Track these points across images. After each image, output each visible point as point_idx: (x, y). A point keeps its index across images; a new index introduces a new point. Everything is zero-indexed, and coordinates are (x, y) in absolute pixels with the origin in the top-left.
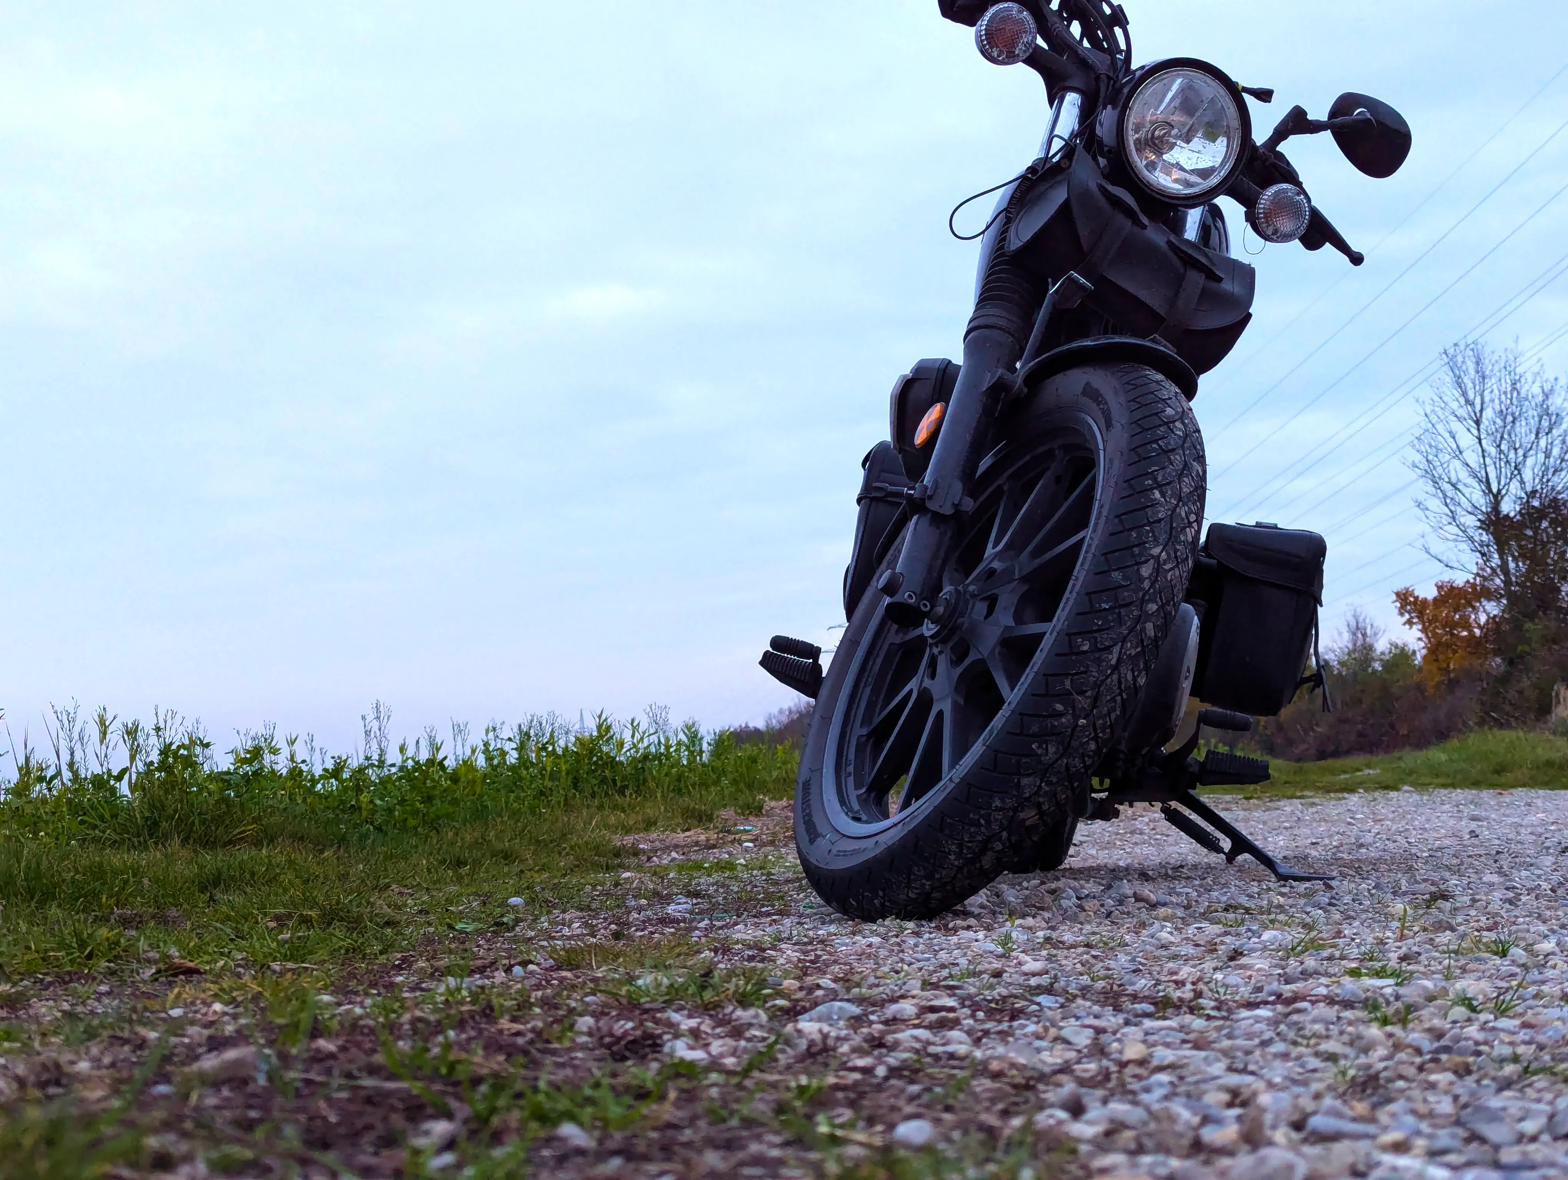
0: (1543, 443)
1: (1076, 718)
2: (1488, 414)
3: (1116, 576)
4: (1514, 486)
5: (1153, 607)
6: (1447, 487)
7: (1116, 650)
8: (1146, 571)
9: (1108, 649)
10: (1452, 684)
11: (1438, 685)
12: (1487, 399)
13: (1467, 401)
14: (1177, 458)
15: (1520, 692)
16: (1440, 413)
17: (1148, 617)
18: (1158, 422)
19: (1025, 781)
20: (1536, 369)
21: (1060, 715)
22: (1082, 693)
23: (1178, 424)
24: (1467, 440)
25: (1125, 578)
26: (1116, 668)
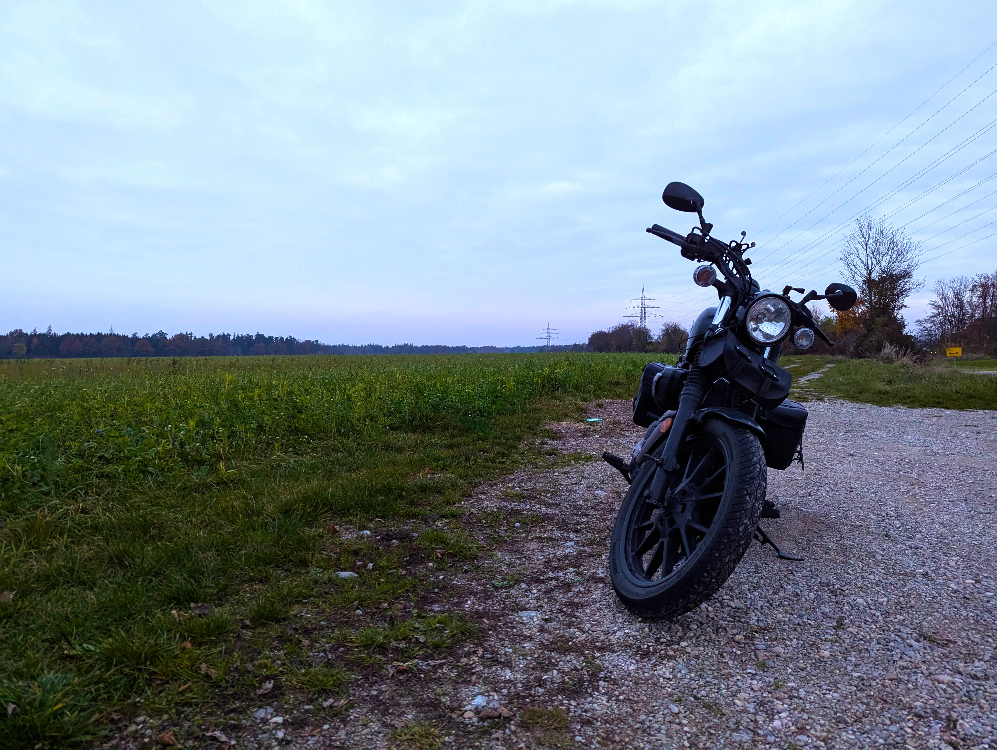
0: (890, 253)
1: (712, 579)
2: (871, 241)
3: (730, 530)
4: (877, 267)
5: (743, 542)
6: (852, 267)
7: (728, 558)
8: (741, 529)
9: (725, 557)
10: (846, 333)
11: (841, 333)
12: (871, 236)
13: (863, 237)
14: (756, 482)
15: (871, 341)
16: (852, 240)
17: (741, 546)
18: (750, 464)
19: (691, 596)
20: (891, 226)
21: (706, 577)
22: (714, 571)
23: (758, 465)
24: (862, 252)
25: (733, 531)
26: (727, 563)
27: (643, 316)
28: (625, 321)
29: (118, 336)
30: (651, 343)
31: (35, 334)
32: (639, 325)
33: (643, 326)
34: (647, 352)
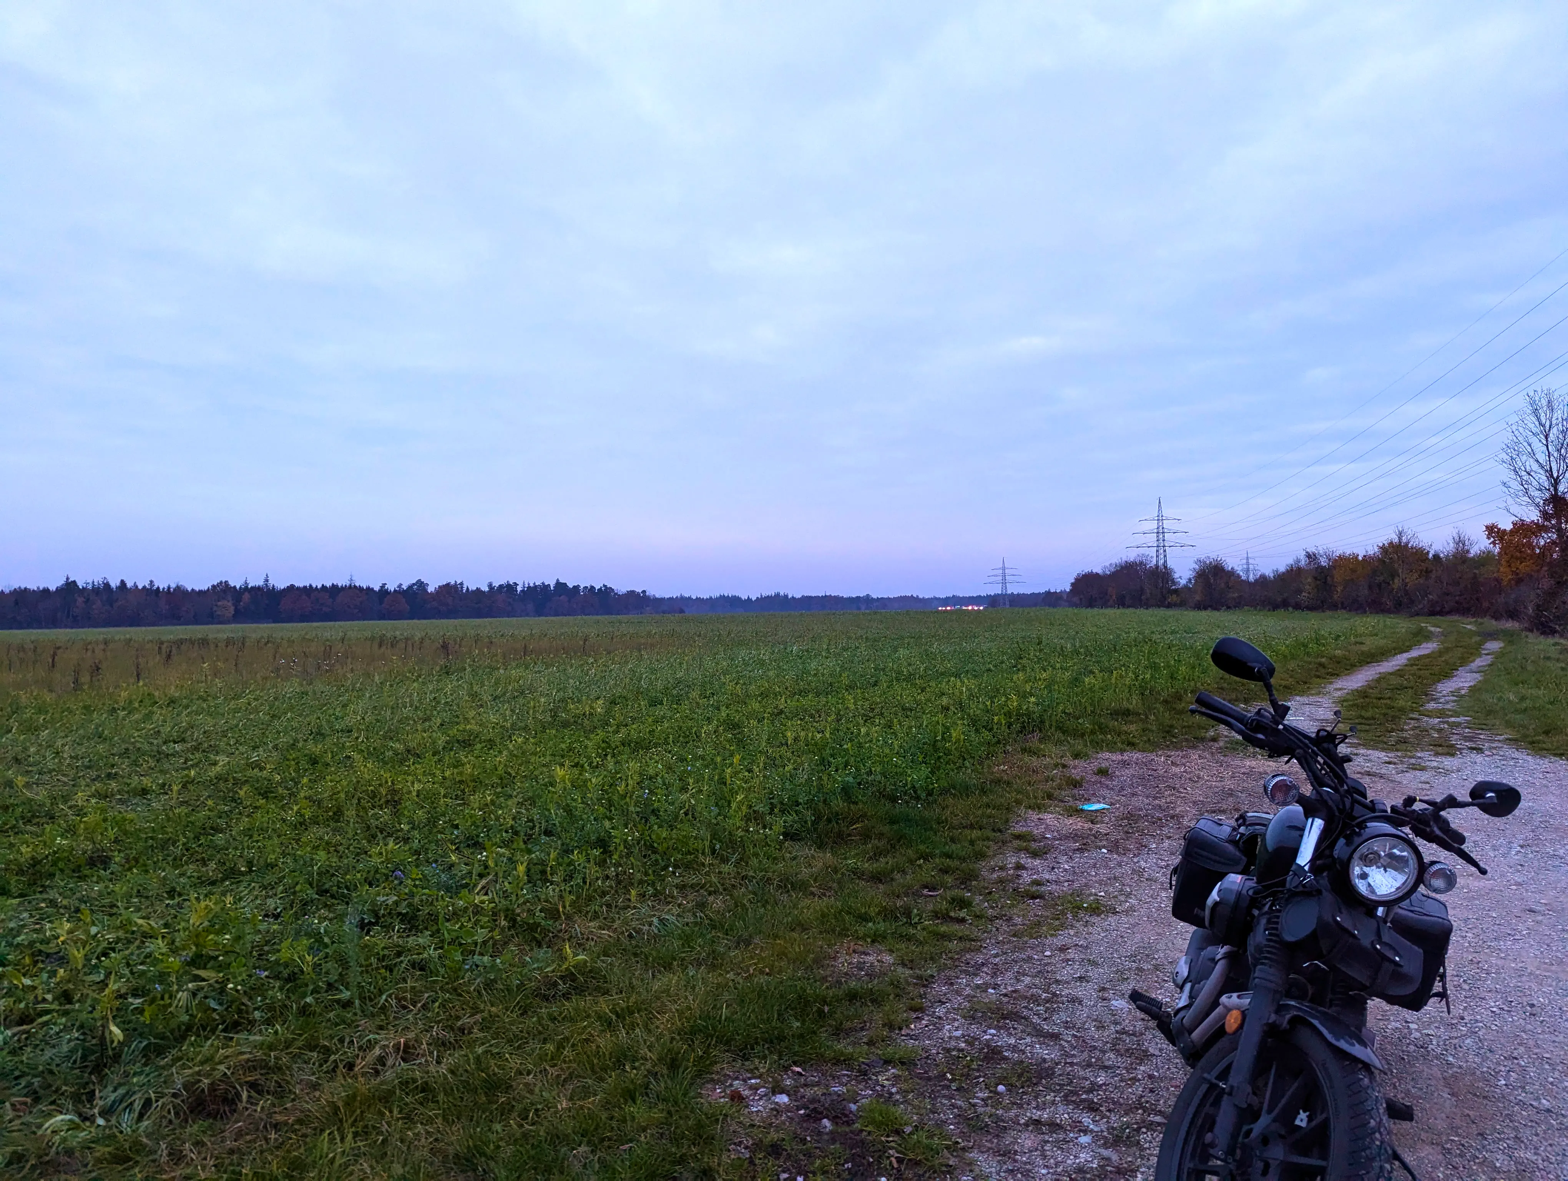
10: (1519, 581)
11: (1510, 580)
12: (1554, 422)
13: (1540, 424)
16: (1521, 429)
24: (1539, 447)
27: (1161, 547)
28: (1131, 556)
29: (360, 589)
30: (1176, 591)
31: (247, 587)
32: (1154, 562)
33: (1161, 562)
34: (1169, 606)
